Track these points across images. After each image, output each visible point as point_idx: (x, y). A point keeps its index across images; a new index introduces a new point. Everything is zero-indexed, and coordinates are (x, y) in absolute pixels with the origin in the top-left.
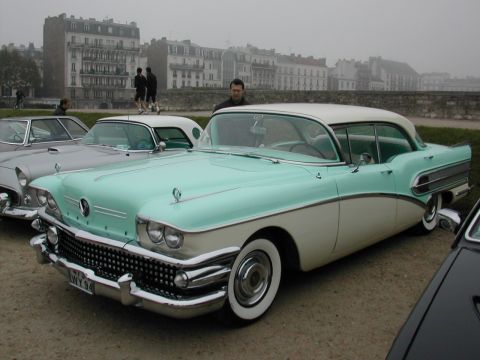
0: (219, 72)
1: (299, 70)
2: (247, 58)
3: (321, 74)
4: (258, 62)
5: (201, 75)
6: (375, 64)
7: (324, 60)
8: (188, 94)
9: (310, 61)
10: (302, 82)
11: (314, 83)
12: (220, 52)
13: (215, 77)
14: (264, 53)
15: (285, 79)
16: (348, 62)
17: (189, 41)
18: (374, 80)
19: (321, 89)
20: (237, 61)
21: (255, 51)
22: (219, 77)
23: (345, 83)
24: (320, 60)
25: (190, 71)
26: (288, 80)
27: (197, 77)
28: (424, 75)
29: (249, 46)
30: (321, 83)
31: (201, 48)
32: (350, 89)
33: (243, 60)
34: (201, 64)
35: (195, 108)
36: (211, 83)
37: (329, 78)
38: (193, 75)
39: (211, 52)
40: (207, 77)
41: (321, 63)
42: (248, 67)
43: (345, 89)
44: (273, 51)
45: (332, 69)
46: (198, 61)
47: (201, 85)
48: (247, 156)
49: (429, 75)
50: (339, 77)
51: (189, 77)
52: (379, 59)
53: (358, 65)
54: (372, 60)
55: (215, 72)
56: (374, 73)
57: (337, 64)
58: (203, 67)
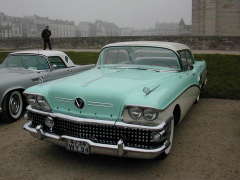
0: (20, 29)
1: (61, 27)
2: (34, 22)
3: (72, 29)
4: (40, 23)
5: (10, 31)
6: (98, 24)
7: (73, 22)
8: (16, 40)
9: (66, 23)
10: (63, 34)
11: (66, 34)
12: (20, 19)
13: (18, 32)
14: (43, 19)
15: (54, 32)
16: (86, 23)
17: (3, 13)
18: (98, 31)
19: (72, 36)
20: (29, 23)
21: (38, 18)
22: (20, 32)
23: (84, 33)
24: (72, 22)
25: (4, 29)
26: (56, 32)
27: (8, 32)
28: (122, 29)
29: (35, 15)
30: (72, 34)
31: (9, 17)
32: (87, 36)
33: (32, 23)
34: (10, 25)
35: (21, 48)
36: (16, 35)
37: (76, 31)
38: (6, 31)
39: (15, 18)
40: (14, 32)
41: (72, 23)
42: (35, 26)
43: (84, 36)
44: (47, 18)
45: (77, 27)
46: (8, 24)
47: (10, 36)
48: (139, 69)
49: (124, 29)
50: (81, 30)
51: (4, 32)
52: (100, 21)
53: (90, 24)
54: (97, 21)
55: (18, 29)
56: (98, 28)
57: (80, 24)
58: (11, 27)
